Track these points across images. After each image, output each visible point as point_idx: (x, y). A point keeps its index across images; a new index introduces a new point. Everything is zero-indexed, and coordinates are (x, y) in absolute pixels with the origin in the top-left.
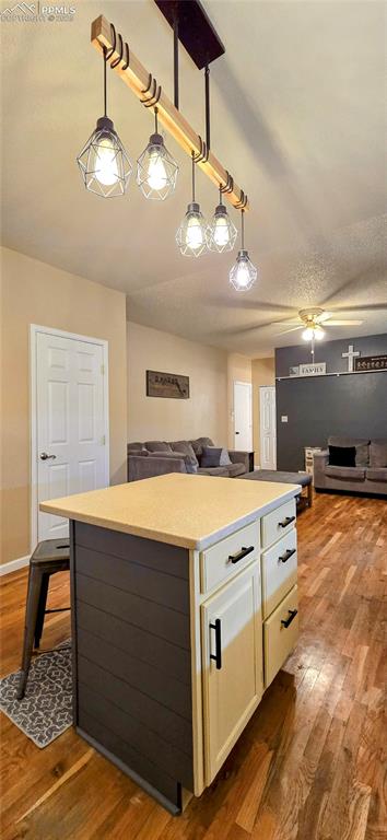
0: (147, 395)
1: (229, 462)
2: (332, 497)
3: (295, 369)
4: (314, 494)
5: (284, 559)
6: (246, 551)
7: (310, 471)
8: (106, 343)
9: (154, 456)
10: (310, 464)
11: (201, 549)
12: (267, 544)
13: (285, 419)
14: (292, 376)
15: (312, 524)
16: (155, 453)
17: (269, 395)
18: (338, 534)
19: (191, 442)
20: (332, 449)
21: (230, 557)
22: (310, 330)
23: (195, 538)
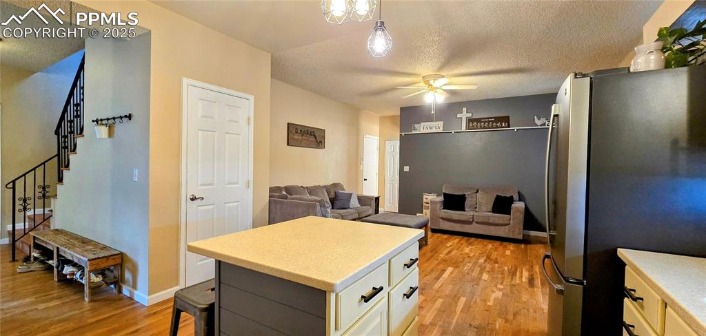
0: (288, 144)
1: (357, 205)
2: (445, 236)
3: (416, 126)
4: (430, 233)
5: (408, 296)
6: (377, 291)
7: (426, 214)
8: (252, 98)
9: (293, 199)
10: (427, 208)
11: (338, 291)
12: (394, 283)
13: (406, 169)
14: (414, 132)
15: (428, 260)
16: (293, 196)
17: (394, 147)
18: (450, 269)
19: (325, 187)
20: (445, 195)
21: (363, 297)
22: (431, 93)
23: (333, 282)
